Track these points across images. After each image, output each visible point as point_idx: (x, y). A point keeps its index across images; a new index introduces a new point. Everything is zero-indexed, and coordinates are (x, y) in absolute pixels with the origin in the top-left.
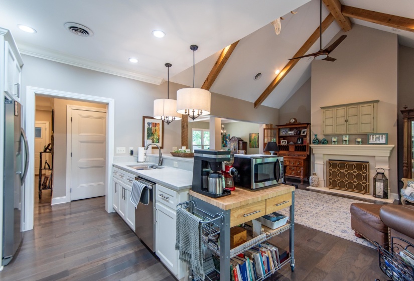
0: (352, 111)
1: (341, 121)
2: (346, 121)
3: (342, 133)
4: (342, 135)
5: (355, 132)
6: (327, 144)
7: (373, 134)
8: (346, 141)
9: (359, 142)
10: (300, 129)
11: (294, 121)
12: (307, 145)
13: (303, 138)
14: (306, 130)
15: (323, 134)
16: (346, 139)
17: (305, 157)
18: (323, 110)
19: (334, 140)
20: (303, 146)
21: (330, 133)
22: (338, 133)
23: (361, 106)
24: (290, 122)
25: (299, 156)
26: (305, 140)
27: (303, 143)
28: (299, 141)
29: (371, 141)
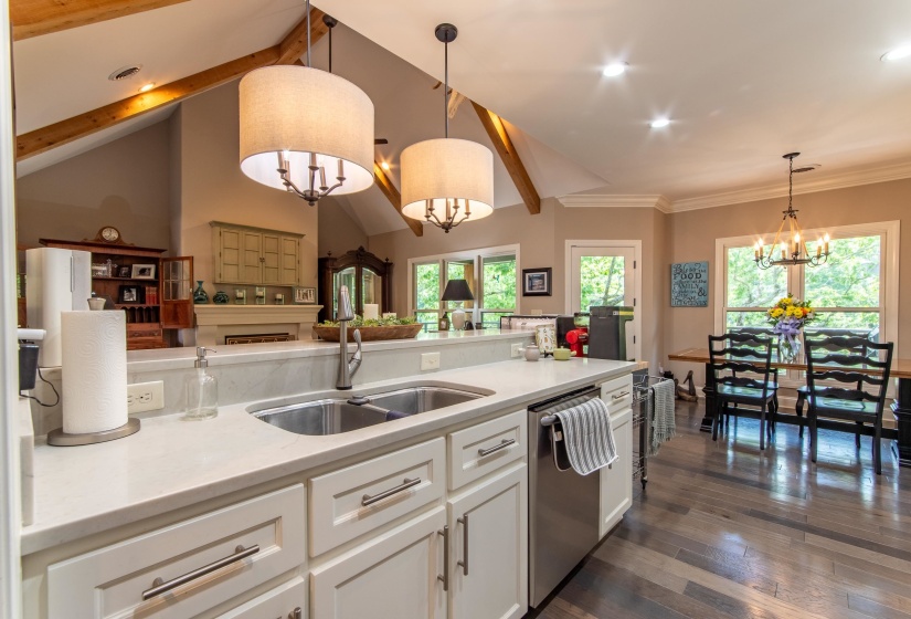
0: (271, 243)
1: (253, 259)
2: (262, 260)
3: (256, 282)
4: (255, 286)
5: (276, 283)
6: (224, 302)
7: (298, 286)
8: (262, 297)
9: (280, 300)
10: (127, 262)
11: (116, 236)
12: (161, 306)
13: (140, 286)
14: (153, 267)
15: (218, 281)
16: (260, 293)
17: (159, 335)
18: (217, 229)
19: (240, 294)
20: (148, 308)
21: (232, 281)
22: (248, 282)
23: (283, 237)
24: (99, 237)
25: (141, 335)
26: (150, 291)
27: (143, 302)
28: (132, 296)
29: (297, 299)
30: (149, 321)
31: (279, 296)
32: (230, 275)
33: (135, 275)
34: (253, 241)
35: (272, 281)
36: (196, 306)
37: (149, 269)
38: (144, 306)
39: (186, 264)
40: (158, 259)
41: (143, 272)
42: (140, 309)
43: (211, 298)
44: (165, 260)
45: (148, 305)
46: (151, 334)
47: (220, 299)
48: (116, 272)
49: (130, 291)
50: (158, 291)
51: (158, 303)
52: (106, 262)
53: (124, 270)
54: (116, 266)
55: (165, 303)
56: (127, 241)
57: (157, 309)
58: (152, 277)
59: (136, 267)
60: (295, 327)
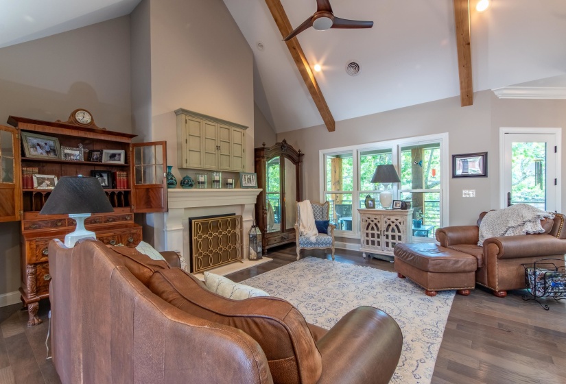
0: (224, 133)
1: (211, 146)
2: (219, 148)
3: (214, 167)
4: (213, 171)
5: (228, 169)
7: (244, 172)
8: (218, 182)
10: (97, 147)
11: (89, 121)
12: (132, 190)
13: (111, 171)
14: (122, 152)
15: (184, 166)
16: (217, 178)
17: (131, 219)
18: (183, 117)
19: (201, 179)
20: (120, 193)
21: (196, 166)
22: (208, 167)
23: (233, 128)
24: (72, 119)
25: (114, 220)
26: (121, 176)
27: (114, 186)
28: (104, 181)
29: (244, 184)
30: (120, 205)
31: (230, 181)
32: (194, 161)
33: (105, 160)
34: (211, 130)
35: (225, 167)
36: (169, 190)
37: (120, 154)
38: (116, 191)
39: (160, 148)
40: (128, 144)
41: (113, 156)
42: (113, 193)
43: (179, 182)
44: (135, 145)
45: (119, 189)
46: (124, 218)
47: (186, 183)
48: (88, 156)
49: (101, 176)
50: (127, 176)
51: (128, 187)
52: (78, 147)
53: (96, 155)
54: (87, 151)
55: (136, 188)
56: (99, 125)
57: (127, 194)
58: (122, 162)
59: (107, 152)
60: (240, 207)
